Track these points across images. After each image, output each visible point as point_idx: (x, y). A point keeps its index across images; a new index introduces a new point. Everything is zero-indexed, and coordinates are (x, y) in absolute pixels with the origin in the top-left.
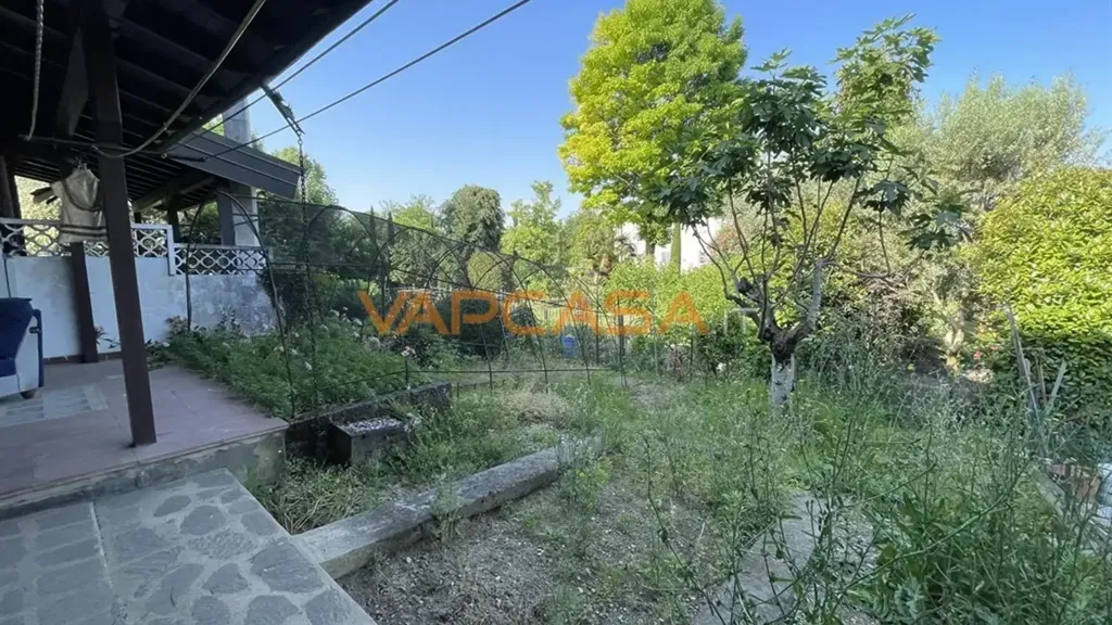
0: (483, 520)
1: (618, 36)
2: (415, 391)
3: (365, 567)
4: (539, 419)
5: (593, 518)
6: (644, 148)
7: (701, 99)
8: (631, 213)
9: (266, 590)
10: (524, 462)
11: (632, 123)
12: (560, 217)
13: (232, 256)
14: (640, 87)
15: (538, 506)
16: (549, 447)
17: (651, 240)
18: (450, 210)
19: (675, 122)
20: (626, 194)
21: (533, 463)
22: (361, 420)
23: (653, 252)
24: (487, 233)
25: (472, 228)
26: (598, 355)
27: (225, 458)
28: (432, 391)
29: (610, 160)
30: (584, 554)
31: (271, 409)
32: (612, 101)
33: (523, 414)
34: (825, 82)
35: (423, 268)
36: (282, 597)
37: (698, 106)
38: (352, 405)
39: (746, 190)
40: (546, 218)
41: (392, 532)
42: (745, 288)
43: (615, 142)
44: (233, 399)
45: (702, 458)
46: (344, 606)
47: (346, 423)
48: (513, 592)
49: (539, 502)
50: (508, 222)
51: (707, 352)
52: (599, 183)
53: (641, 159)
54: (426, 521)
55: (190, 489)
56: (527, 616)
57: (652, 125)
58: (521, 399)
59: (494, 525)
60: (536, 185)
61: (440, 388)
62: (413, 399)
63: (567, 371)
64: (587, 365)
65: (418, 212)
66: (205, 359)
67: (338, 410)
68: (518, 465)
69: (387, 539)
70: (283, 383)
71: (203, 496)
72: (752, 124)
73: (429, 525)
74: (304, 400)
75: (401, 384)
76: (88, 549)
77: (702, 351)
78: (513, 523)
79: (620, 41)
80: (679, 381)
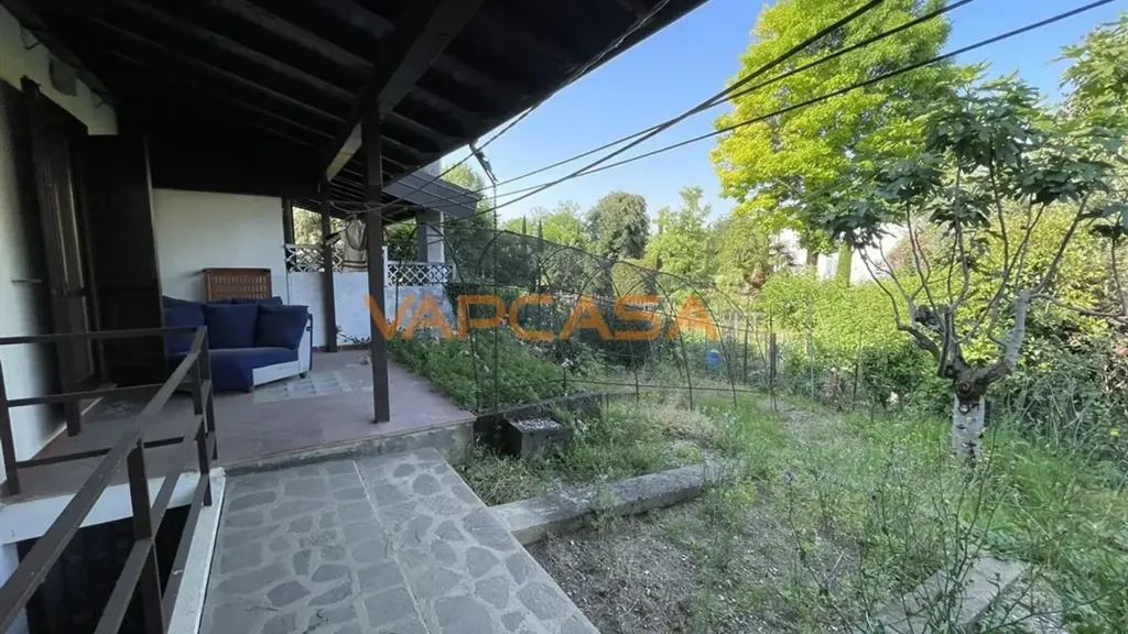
0: (632, 521)
1: (785, 28)
2: (572, 398)
3: (539, 541)
4: (683, 436)
5: (736, 537)
6: (810, 147)
7: (885, 88)
8: (790, 219)
9: (476, 544)
10: (669, 476)
11: (795, 122)
12: (708, 224)
13: (426, 270)
14: (808, 82)
15: (682, 517)
16: (693, 463)
17: (814, 248)
18: (596, 217)
19: (850, 117)
20: (785, 196)
21: (678, 477)
22: (529, 419)
23: (815, 263)
24: (632, 239)
25: (617, 235)
26: (746, 374)
27: (434, 439)
28: (585, 400)
29: (769, 163)
30: (726, 567)
31: (463, 404)
32: (773, 99)
33: (668, 430)
34: (1037, 94)
35: (569, 274)
36: (489, 551)
37: (880, 97)
38: (521, 406)
39: (930, 209)
40: (694, 226)
41: (560, 518)
42: (925, 317)
43: (776, 142)
44: (432, 391)
45: (857, 497)
46: (532, 567)
47: (517, 421)
48: (661, 586)
49: (683, 514)
50: (653, 229)
51: (875, 382)
52: (754, 187)
53: (805, 160)
54: (587, 513)
55: (412, 460)
56: (672, 608)
57: (820, 122)
58: (668, 414)
59: (642, 528)
60: (685, 191)
61: (593, 397)
62: (570, 406)
63: (712, 388)
64: (733, 384)
65: (564, 219)
66: (411, 357)
67: (510, 409)
68: (665, 477)
69: (556, 522)
70: (470, 383)
71: (422, 466)
72: (939, 143)
73: (589, 517)
74: (485, 398)
75: (560, 392)
76: (360, 494)
77: (869, 380)
78: (657, 528)
79: (785, 34)
80: (838, 411)
